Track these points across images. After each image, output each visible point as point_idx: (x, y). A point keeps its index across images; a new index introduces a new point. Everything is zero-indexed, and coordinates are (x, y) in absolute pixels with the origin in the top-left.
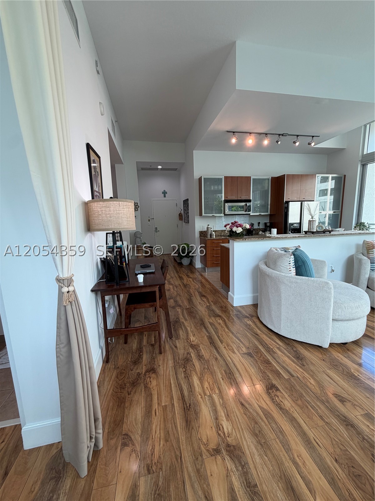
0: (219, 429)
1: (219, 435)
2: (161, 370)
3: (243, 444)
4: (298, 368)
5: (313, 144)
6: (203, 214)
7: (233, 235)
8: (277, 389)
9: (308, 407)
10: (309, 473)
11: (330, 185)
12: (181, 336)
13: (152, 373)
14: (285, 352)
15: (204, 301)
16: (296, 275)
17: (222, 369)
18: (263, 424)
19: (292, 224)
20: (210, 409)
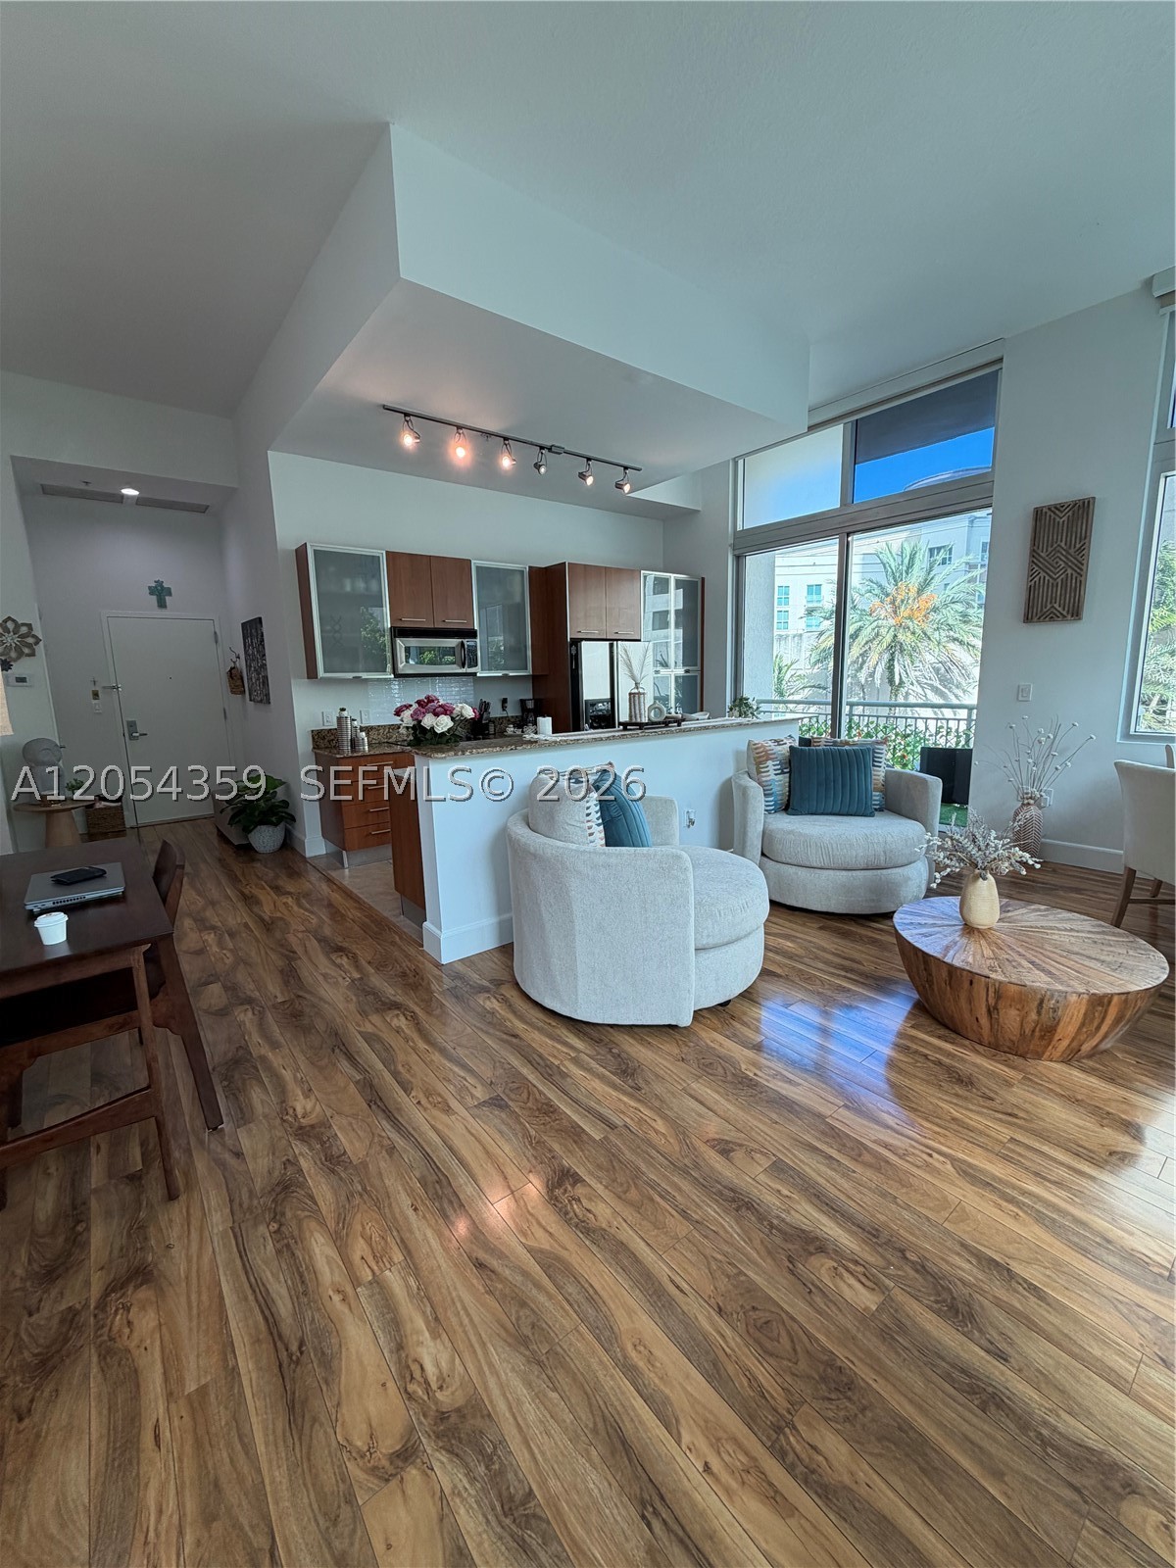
0: (408, 1379)
1: (410, 1397)
2: (177, 1264)
3: (486, 1389)
4: (625, 1099)
5: (627, 488)
6: (321, 673)
7: (424, 740)
8: (577, 1180)
9: (652, 1200)
10: (661, 1378)
11: (674, 600)
12: (259, 1109)
13: (136, 1287)
14: (594, 1064)
15: (340, 966)
16: (607, 844)
17: (411, 1179)
18: (542, 1298)
19: (593, 703)
20: (375, 1325)
